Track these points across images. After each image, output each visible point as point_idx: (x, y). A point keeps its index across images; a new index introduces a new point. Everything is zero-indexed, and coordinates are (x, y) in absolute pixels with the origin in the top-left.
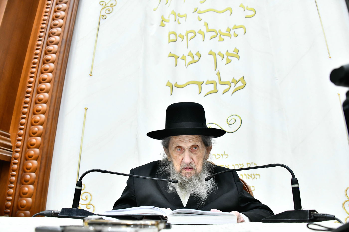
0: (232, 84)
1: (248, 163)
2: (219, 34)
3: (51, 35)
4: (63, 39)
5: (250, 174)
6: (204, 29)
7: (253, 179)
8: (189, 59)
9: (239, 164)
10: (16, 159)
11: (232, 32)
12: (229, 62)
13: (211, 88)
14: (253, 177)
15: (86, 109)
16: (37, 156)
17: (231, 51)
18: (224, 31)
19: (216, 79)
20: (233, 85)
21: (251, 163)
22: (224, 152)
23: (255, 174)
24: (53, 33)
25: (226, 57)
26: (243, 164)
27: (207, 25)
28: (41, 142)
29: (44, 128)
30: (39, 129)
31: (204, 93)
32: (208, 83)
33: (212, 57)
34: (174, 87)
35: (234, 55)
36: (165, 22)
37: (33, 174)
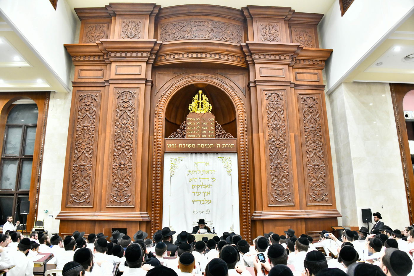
0: (208, 201)
2: (205, 186)
3: (157, 183)
6: (202, 185)
8: (198, 194)
10: (152, 220)
11: (209, 186)
12: (207, 195)
13: (203, 202)
14: (212, 224)
15: (170, 206)
18: (207, 185)
19: (204, 200)
25: (207, 193)
26: (210, 222)
27: (202, 183)
29: (160, 212)
31: (201, 203)
33: (203, 193)
34: (194, 202)
35: (209, 193)
36: (190, 180)
37: (158, 224)
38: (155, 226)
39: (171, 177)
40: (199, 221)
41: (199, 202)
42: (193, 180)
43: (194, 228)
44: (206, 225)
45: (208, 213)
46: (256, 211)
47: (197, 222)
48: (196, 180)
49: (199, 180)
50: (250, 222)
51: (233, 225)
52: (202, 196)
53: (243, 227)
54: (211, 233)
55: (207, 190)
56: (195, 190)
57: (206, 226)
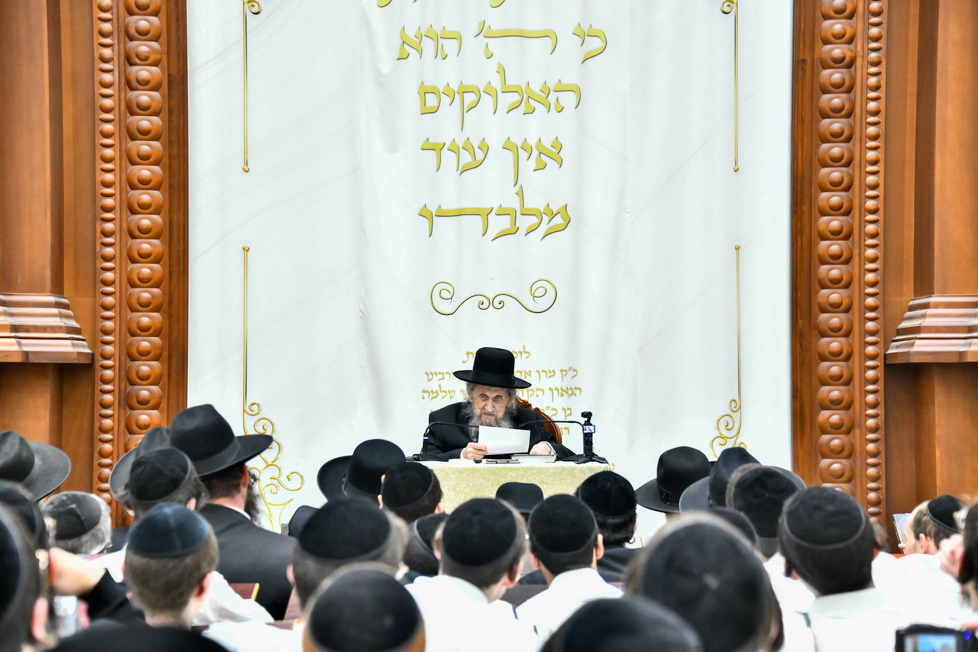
0: (544, 215)
1: (563, 369)
2: (525, 96)
3: (137, 61)
4: (169, 75)
5: (564, 388)
6: (496, 83)
7: (571, 395)
8: (466, 158)
9: (547, 370)
10: (105, 357)
11: (553, 97)
12: (541, 167)
13: (505, 222)
14: (570, 392)
15: (246, 250)
16: (159, 351)
17: (547, 143)
18: (536, 87)
19: (514, 203)
20: (546, 218)
21: (567, 369)
22: (524, 347)
23: (573, 387)
24: (142, 57)
25: (535, 153)
26: (553, 371)
27: (502, 72)
28: (163, 324)
29: (164, 293)
30: (153, 296)
31: (492, 232)
32: (502, 213)
33: (509, 155)
34: (434, 217)
35: (552, 153)
36: (407, 47)
37: (155, 388)
38: (129, 403)
39: (250, 15)
40: (469, 366)
41: (478, 220)
42: (428, 45)
43: (433, 417)
44: (522, 394)
45: (542, 304)
46: (930, 293)
47: (460, 375)
48: (450, 46)
49: (474, 46)
50: (875, 381)
51: (736, 406)
52: (496, 172)
53: (814, 415)
54: (564, 454)
55: (537, 127)
56: (446, 127)
57: (526, 405)
